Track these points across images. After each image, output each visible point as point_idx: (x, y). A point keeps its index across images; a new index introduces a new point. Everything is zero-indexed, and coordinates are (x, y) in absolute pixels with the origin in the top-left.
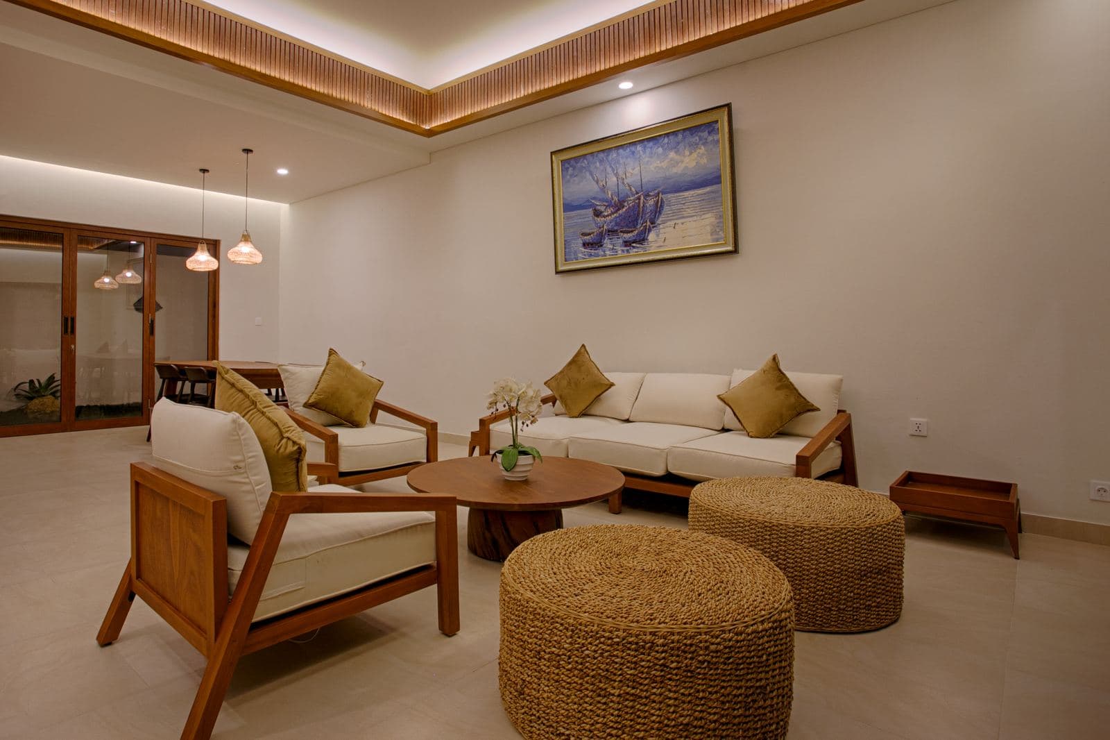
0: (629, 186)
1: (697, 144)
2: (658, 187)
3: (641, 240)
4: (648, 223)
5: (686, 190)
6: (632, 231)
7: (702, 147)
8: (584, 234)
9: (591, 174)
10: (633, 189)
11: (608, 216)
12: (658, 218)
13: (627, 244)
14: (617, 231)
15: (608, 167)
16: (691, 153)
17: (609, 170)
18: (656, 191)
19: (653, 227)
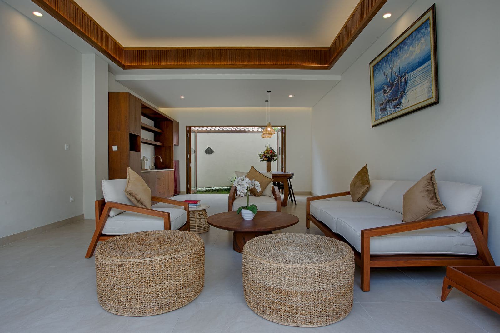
0: (395, 73)
1: (421, 38)
2: (406, 70)
3: (400, 104)
4: (402, 93)
5: (417, 68)
6: (396, 99)
7: (423, 39)
8: (381, 104)
9: (383, 71)
10: (397, 74)
11: (388, 92)
12: (406, 89)
13: (395, 107)
14: (391, 100)
15: (388, 64)
16: (418, 44)
17: (388, 66)
18: (405, 73)
19: (404, 94)
